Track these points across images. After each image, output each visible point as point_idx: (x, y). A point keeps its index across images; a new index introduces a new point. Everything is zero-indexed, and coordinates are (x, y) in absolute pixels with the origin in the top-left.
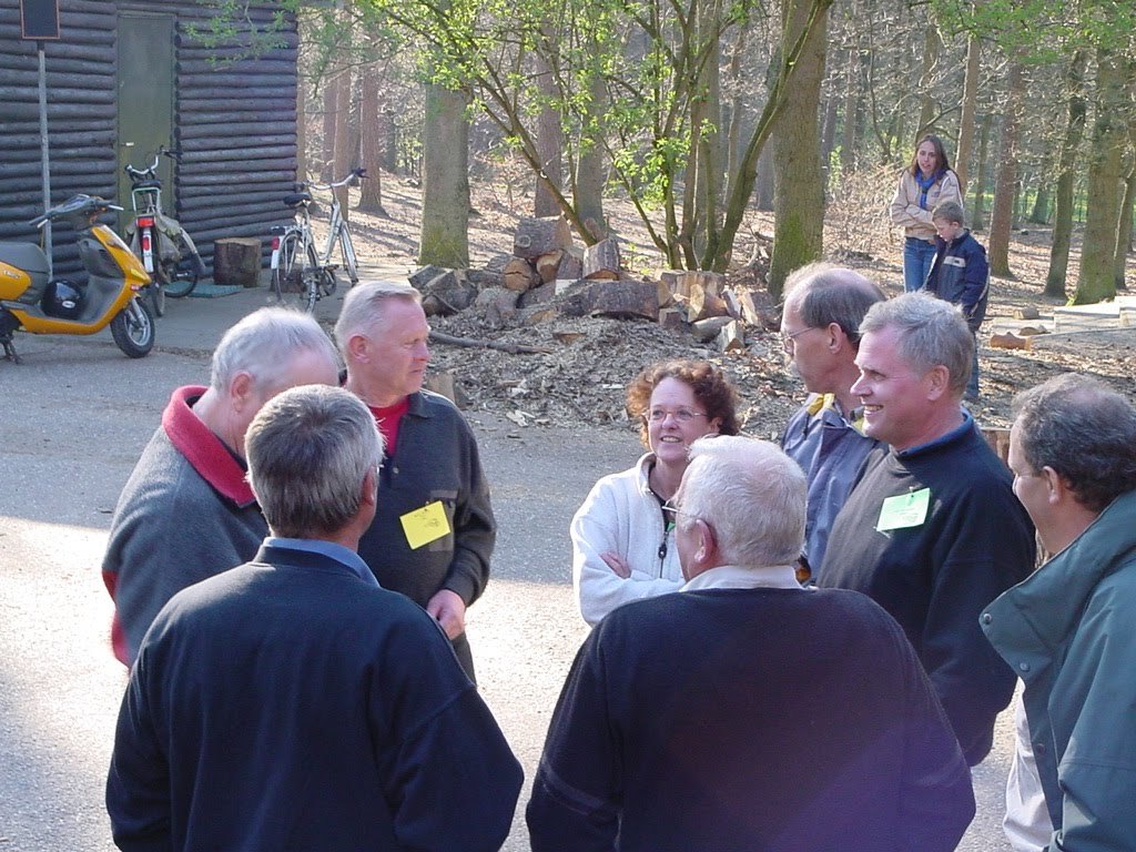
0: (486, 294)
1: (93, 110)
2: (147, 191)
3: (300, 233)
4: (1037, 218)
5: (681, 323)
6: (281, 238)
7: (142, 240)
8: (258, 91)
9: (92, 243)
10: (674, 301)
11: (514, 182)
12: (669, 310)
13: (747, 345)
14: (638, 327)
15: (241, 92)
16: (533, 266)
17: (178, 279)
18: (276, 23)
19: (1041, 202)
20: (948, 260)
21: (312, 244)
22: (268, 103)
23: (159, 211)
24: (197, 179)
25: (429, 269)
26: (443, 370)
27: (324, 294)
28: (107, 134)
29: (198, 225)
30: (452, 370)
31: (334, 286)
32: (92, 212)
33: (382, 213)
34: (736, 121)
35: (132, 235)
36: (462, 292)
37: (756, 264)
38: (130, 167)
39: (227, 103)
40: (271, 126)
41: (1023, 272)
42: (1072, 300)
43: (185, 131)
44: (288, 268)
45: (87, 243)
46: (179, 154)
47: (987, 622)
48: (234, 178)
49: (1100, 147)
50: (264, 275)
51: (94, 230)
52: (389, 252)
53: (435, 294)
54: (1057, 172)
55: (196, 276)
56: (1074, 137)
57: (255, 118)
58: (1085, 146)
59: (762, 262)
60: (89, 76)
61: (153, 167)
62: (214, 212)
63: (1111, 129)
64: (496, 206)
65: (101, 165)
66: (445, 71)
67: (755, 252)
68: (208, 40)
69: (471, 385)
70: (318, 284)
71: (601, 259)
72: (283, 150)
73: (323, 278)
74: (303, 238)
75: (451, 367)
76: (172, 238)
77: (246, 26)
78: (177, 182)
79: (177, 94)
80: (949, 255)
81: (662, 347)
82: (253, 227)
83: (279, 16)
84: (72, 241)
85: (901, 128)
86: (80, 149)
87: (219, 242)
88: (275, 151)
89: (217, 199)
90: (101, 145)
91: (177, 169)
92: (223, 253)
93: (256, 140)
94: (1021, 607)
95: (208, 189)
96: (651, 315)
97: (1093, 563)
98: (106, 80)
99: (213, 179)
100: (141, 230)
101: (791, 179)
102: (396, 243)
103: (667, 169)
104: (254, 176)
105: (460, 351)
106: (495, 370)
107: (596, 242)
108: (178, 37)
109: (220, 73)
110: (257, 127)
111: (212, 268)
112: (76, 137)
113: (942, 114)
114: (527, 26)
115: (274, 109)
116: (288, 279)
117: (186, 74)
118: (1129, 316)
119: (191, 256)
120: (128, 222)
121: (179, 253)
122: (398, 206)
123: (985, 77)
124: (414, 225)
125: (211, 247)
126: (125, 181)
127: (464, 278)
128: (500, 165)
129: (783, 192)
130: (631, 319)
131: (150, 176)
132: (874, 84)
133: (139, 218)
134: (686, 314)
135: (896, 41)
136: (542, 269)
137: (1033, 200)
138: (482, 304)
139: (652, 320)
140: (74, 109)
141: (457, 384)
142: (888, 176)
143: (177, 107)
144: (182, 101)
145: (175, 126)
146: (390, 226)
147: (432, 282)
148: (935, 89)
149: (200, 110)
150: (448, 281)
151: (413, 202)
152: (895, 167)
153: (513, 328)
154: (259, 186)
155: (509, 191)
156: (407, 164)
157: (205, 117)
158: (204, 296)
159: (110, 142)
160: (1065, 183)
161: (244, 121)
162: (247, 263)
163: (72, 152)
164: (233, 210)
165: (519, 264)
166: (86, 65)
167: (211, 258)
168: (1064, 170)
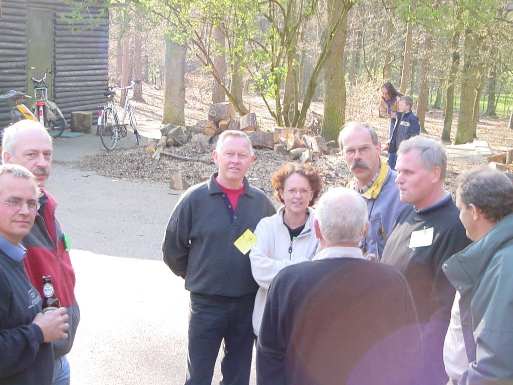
0: (196, 137)
1: (16, 52)
2: (41, 90)
3: (111, 109)
4: (436, 106)
5: (284, 151)
6: (103, 111)
7: (39, 111)
8: (91, 45)
9: (17, 113)
10: (281, 141)
11: (203, 88)
12: (279, 145)
13: (314, 161)
14: (265, 152)
15: (84, 45)
16: (217, 125)
17: (55, 129)
18: (101, 14)
19: (438, 99)
20: (402, 123)
21: (116, 114)
22: (95, 50)
23: (46, 99)
24: (63, 84)
25: (169, 126)
26: (177, 171)
27: (121, 136)
28: (22, 64)
29: (64, 105)
30: (181, 171)
31: (126, 133)
32: (17, 98)
33: (143, 101)
34: (302, 61)
35: (34, 110)
36: (185, 136)
37: (313, 125)
38: (33, 78)
39: (77, 50)
40: (97, 61)
41: (431, 130)
42: (453, 142)
43: (58, 62)
44: (105, 125)
45: (14, 112)
46: (55, 73)
47: (445, 268)
48: (80, 84)
49: (466, 74)
50: (94, 128)
51: (18, 107)
52: (147, 119)
53: (173, 136)
54: (446, 85)
55: (63, 128)
56: (454, 70)
57: (90, 57)
58: (459, 74)
59: (315, 125)
60: (15, 37)
61: (44, 79)
62: (71, 99)
63: (471, 66)
64: (195, 98)
65: (20, 77)
66: (178, 35)
67: (312, 120)
68: (70, 21)
69: (190, 178)
70: (119, 132)
71: (248, 122)
72: (102, 71)
73: (121, 129)
74: (112, 111)
75: (180, 170)
76: (53, 111)
77: (87, 15)
78: (54, 85)
79: (55, 46)
80: (402, 121)
81: (276, 162)
82: (88, 106)
83: (103, 10)
84: (8, 111)
85: (376, 65)
86: (11, 70)
87: (73, 113)
88: (98, 72)
89: (72, 93)
90: (20, 68)
91: (54, 80)
92: (75, 118)
93: (90, 67)
94: (460, 262)
95: (68, 89)
96: (271, 147)
97: (493, 244)
98: (22, 39)
99: (70, 84)
100: (38, 107)
101: (331, 87)
102: (150, 115)
103: (277, 82)
104: (89, 83)
105: (184, 163)
106: (200, 171)
107: (245, 114)
108: (55, 20)
109: (75, 36)
110: (91, 61)
111: (70, 125)
112: (8, 64)
113: (395, 59)
114: (215, 16)
115: (98, 53)
116: (105, 129)
117: (59, 36)
118: (480, 150)
119: (61, 119)
120: (33, 103)
121: (55, 117)
122: (150, 98)
123: (414, 43)
124: (157, 107)
125: (69, 115)
126: (31, 85)
127: (186, 130)
128: (196, 80)
129: (327, 93)
130: (262, 149)
131: (42, 83)
132: (364, 45)
133: (38, 102)
134: (286, 147)
135: (374, 26)
136: (221, 126)
137: (434, 98)
138: (194, 142)
139: (271, 149)
140: (7, 52)
141: (183, 178)
142: (371, 86)
143: (54, 51)
144: (57, 49)
145: (53, 60)
146: (147, 107)
147: (171, 132)
148: (392, 48)
149: (65, 53)
150: (179, 132)
151: (157, 96)
152: (374, 83)
153: (208, 152)
154: (90, 88)
155: (200, 92)
156: (153, 79)
157: (67, 56)
158: (66, 137)
159: (24, 67)
160: (450, 90)
161: (84, 58)
162: (86, 122)
163: (7, 71)
164: (80, 98)
165: (211, 123)
166: (14, 32)
167: (69, 120)
168: (450, 84)
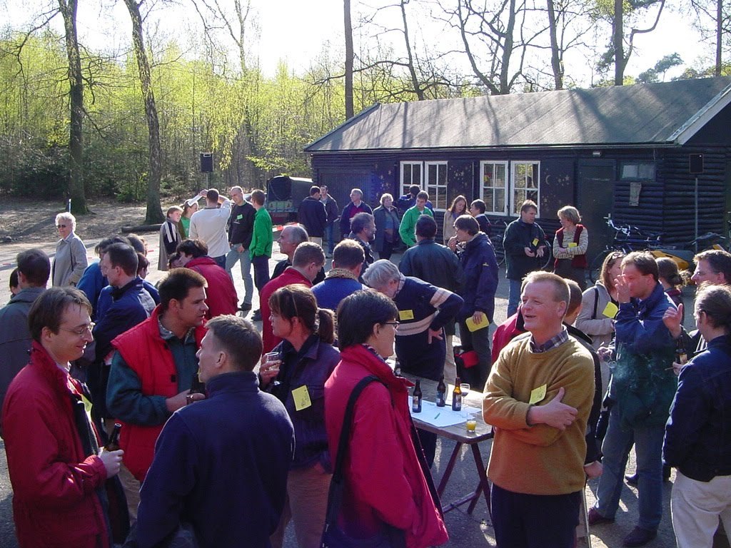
1: (716, 200)
28: (719, 209)
32: (713, 239)
60: (715, 187)
65: (718, 220)
86: (710, 215)
90: (718, 213)
98: (721, 188)
112: (708, 210)
120: (727, 243)
126: (726, 227)
140: (708, 199)
159: (722, 212)
163: (707, 216)
166: (714, 183)
